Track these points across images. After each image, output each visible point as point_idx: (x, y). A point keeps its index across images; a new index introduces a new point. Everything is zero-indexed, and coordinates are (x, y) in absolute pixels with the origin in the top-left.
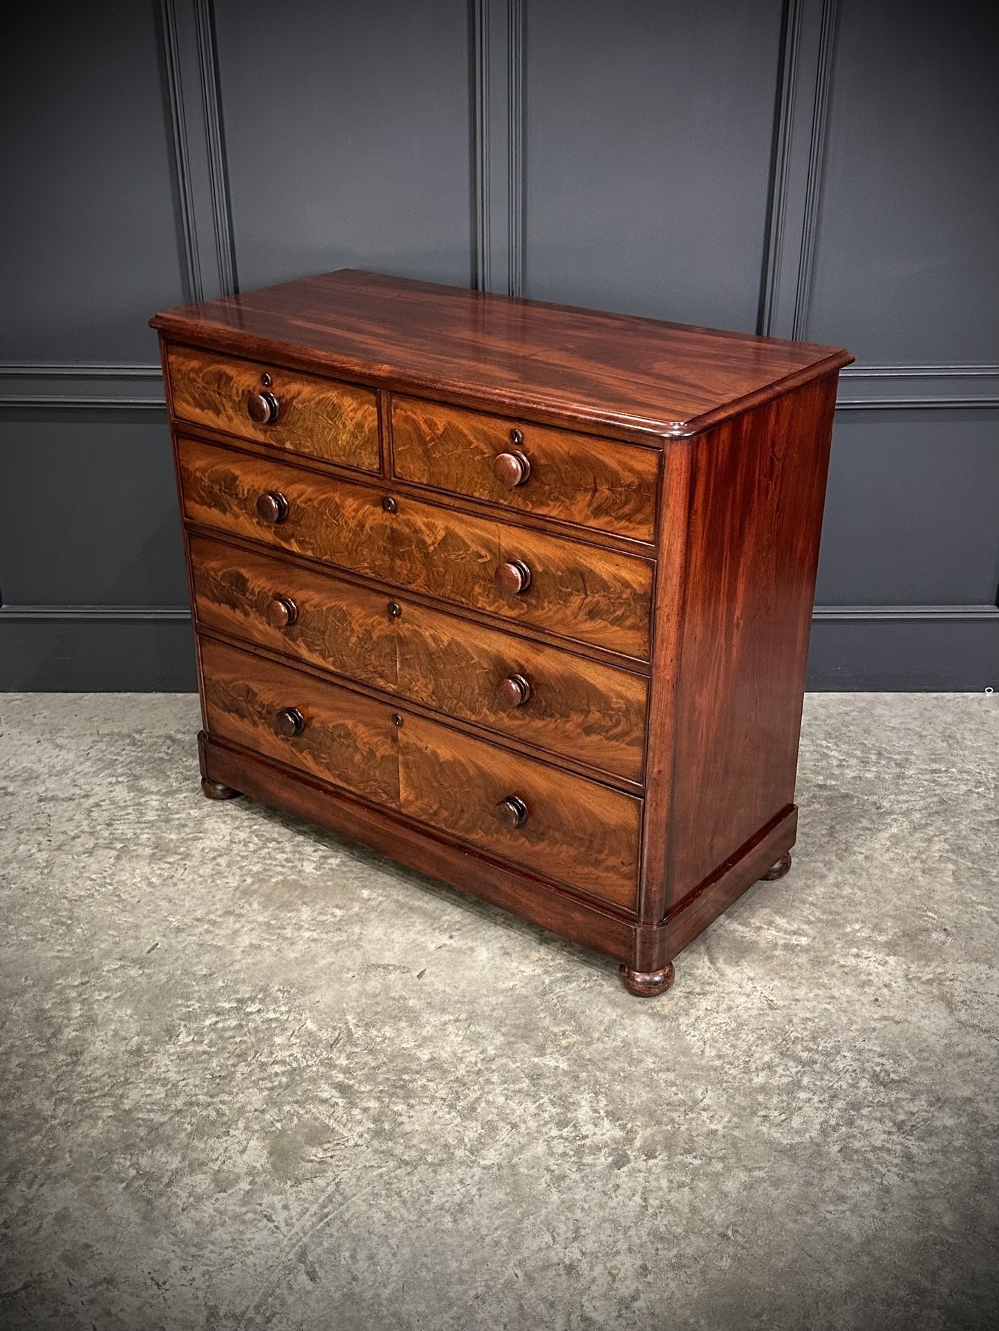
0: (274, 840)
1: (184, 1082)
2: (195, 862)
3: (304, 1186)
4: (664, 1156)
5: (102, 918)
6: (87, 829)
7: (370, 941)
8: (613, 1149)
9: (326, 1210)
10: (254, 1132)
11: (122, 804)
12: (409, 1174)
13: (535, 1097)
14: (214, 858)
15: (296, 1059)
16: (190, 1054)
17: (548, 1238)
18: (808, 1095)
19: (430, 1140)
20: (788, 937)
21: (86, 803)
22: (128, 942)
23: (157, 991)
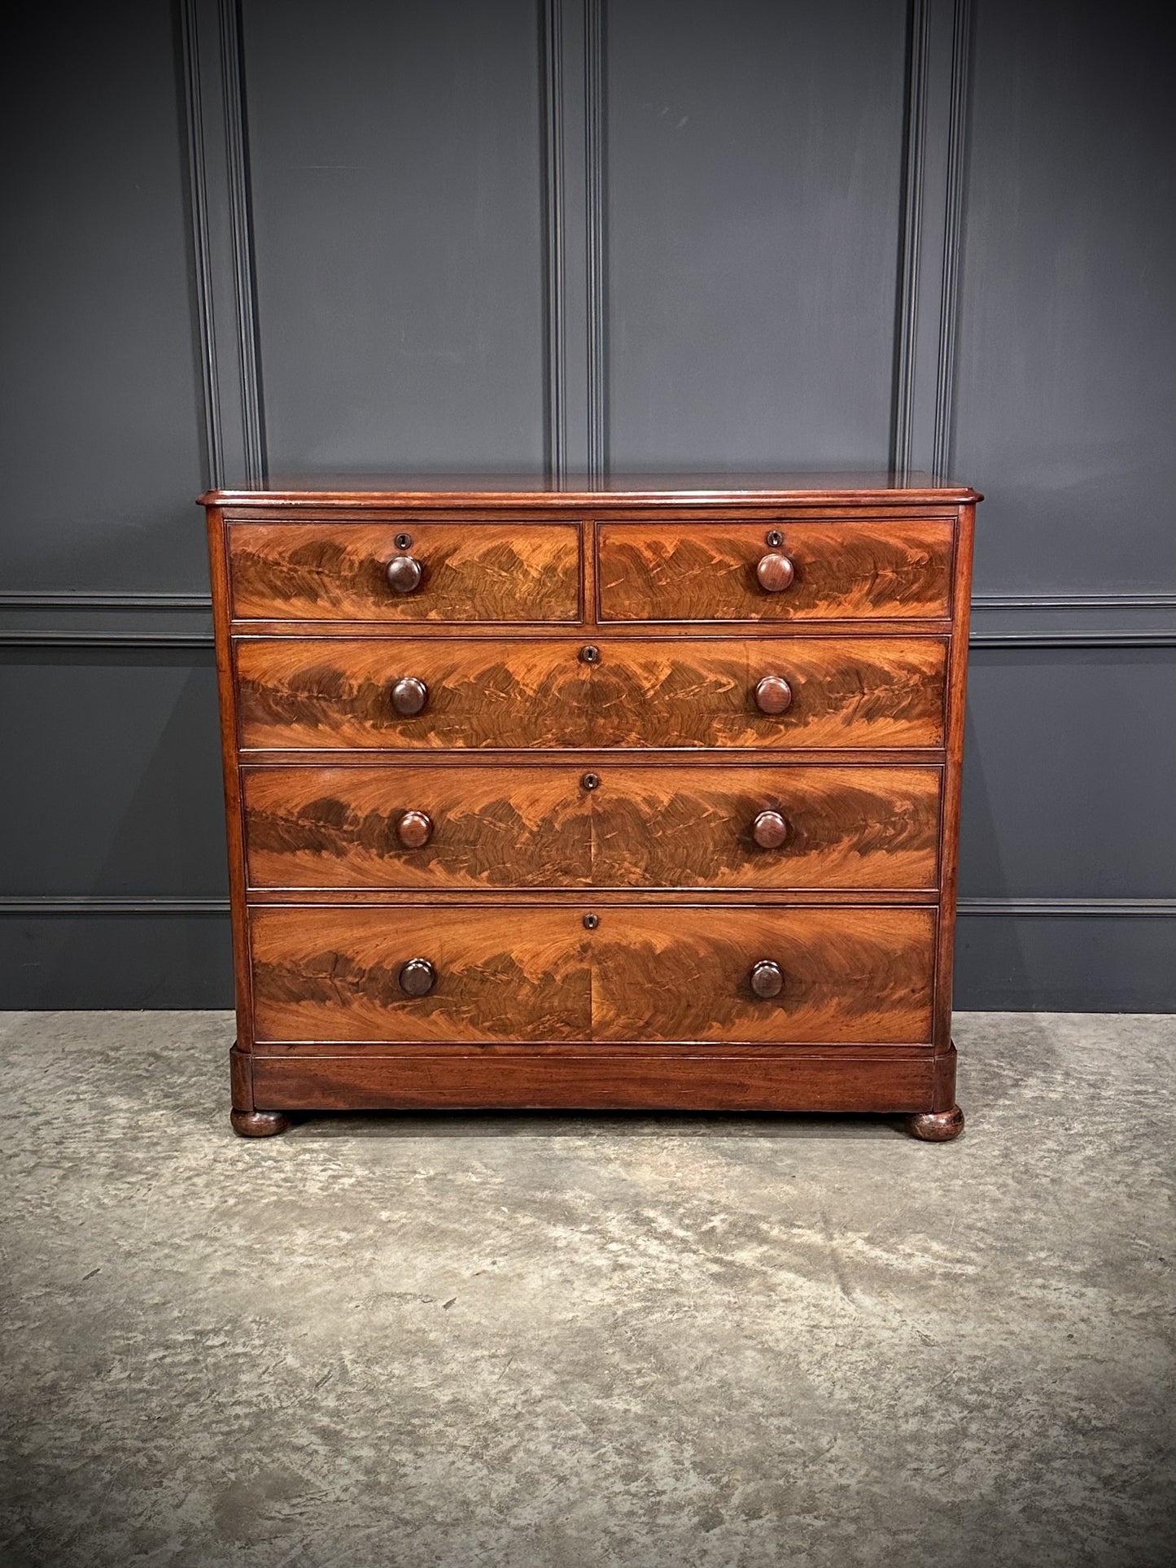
0: (270, 1158)
1: (109, 1424)
2: (163, 1182)
3: (258, 1548)
4: (773, 1515)
5: (30, 1243)
6: (29, 1147)
7: (384, 1268)
8: (700, 1507)
10: (196, 1483)
11: (80, 1121)
12: (408, 1535)
13: (594, 1445)
14: (189, 1178)
15: (267, 1400)
16: (122, 1393)
18: (977, 1445)
19: (442, 1495)
20: (949, 1265)
21: (34, 1121)
22: (61, 1267)
23: (90, 1321)
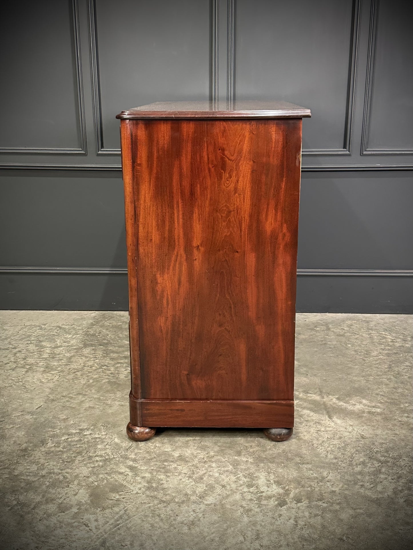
0: (105, 365)
1: (48, 464)
2: (65, 374)
3: (107, 511)
4: (307, 501)
5: (15, 395)
6: (13, 360)
8: (278, 498)
9: (118, 522)
10: (82, 486)
11: (31, 351)
12: (165, 507)
13: (235, 474)
14: (75, 372)
15: (108, 455)
16: (52, 452)
17: (241, 538)
18: (385, 476)
19: (177, 492)
20: (370, 408)
21: (15, 351)
22: (27, 405)
23: (39, 425)
